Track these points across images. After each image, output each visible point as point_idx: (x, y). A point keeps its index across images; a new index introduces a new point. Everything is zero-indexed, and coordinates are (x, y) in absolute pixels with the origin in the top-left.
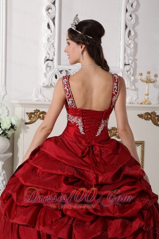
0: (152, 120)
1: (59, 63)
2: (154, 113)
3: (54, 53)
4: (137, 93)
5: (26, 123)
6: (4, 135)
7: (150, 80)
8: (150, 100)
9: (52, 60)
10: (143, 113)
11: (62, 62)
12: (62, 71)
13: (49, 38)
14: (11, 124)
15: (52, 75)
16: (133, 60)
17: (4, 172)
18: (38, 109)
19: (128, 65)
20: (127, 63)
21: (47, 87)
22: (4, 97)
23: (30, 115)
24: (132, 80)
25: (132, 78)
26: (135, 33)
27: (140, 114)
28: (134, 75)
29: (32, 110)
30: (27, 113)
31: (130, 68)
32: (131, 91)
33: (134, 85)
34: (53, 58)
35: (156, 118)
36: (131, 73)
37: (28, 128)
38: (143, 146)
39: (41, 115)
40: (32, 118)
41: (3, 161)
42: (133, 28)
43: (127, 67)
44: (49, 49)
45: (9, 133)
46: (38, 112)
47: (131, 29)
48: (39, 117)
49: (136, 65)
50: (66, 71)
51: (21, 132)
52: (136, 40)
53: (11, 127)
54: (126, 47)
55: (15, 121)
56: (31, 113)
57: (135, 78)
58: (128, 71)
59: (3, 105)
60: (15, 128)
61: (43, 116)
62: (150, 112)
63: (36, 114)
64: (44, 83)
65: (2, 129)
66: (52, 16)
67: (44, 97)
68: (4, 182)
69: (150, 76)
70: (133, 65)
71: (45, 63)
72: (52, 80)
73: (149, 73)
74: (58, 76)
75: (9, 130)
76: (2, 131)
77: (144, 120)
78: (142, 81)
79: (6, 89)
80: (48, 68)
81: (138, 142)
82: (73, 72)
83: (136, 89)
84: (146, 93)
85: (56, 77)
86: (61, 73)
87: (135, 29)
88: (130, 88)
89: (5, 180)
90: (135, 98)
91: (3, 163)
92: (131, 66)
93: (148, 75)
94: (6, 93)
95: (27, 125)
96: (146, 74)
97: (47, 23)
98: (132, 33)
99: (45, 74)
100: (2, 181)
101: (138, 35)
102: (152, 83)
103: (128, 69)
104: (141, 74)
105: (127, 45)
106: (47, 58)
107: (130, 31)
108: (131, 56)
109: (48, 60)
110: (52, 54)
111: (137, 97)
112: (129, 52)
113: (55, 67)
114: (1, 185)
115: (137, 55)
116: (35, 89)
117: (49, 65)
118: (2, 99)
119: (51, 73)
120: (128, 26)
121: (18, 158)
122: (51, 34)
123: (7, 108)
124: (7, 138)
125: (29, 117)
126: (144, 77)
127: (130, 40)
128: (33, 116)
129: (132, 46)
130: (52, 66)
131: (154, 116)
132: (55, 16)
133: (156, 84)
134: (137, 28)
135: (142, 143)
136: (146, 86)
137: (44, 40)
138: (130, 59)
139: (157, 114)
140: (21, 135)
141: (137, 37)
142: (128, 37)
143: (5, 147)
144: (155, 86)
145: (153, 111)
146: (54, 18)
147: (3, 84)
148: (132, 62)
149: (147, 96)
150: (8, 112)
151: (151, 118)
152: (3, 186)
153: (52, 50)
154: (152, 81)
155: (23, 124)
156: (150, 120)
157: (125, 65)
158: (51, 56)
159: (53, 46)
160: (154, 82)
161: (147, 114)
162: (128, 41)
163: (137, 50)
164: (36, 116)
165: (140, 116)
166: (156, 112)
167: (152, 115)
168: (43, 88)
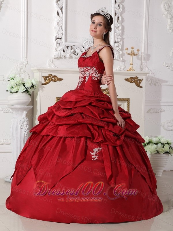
0: (135, 83)
1: (66, 41)
2: (137, 78)
3: (62, 34)
4: (125, 64)
5: (43, 84)
6: (26, 92)
7: (134, 53)
8: (134, 68)
9: (60, 39)
10: (128, 78)
11: (68, 40)
12: (68, 46)
13: (58, 22)
14: (32, 84)
15: (61, 50)
16: (121, 39)
17: (27, 119)
18: (51, 74)
19: (117, 42)
20: (116, 41)
21: (57, 58)
22: (26, 66)
23: (45, 78)
24: (120, 54)
25: (121, 52)
26: (122, 18)
27: (126, 78)
28: (122, 50)
29: (46, 75)
30: (43, 77)
31: (119, 45)
32: (120, 62)
33: (122, 58)
34: (61, 37)
35: (138, 81)
36: (119, 48)
37: (44, 87)
38: (129, 102)
39: (53, 78)
40: (47, 80)
41: (26, 111)
42: (121, 15)
43: (117, 44)
44: (59, 30)
45: (31, 91)
46: (51, 76)
47: (119, 16)
48: (52, 80)
49: (123, 42)
50: (71, 47)
51: (38, 90)
52: (123, 24)
53: (32, 86)
54: (116, 29)
55: (35, 81)
56: (46, 77)
57: (122, 52)
58: (117, 47)
59: (25, 72)
60: (35, 87)
61: (55, 79)
62: (134, 77)
63: (49, 77)
64: (55, 56)
65: (25, 87)
66: (60, 6)
67: (55, 66)
68: (27, 126)
69: (134, 50)
70: (121, 42)
71: (55, 40)
72: (61, 53)
73: (133, 48)
74: (65, 50)
75: (30, 88)
76: (25, 89)
77: (129, 82)
78: (128, 54)
79: (27, 60)
80: (58, 44)
81: (125, 99)
82: (76, 47)
83: (124, 61)
84: (131, 63)
85: (64, 51)
86: (67, 48)
87: (122, 16)
88: (119, 59)
89: (28, 124)
90: (123, 68)
91: (26, 112)
92: (120, 43)
93: (132, 49)
94: (28, 63)
95: (43, 86)
96: (131, 48)
97: (57, 11)
98: (120, 19)
99: (56, 49)
100: (26, 125)
101: (124, 20)
102: (135, 56)
103: (117, 46)
104: (127, 48)
105: (116, 27)
106: (57, 37)
107: (118, 17)
108: (119, 35)
109: (58, 38)
110: (60, 34)
111: (124, 67)
112: (118, 33)
113: (63, 44)
114: (25, 128)
115: (124, 35)
116: (48, 60)
117: (59, 42)
118: (24, 67)
119: (60, 48)
120: (117, 14)
121: (37, 110)
122: (60, 19)
123: (28, 74)
124: (29, 95)
125: (44, 79)
126: (129, 51)
127: (118, 23)
128: (47, 79)
129: (120, 28)
130: (61, 43)
131: (137, 80)
132: (63, 6)
133: (139, 57)
134: (123, 15)
135: (128, 100)
136: (131, 57)
137: (55, 24)
138: (119, 38)
139: (139, 78)
140: (39, 93)
141: (124, 22)
142: (117, 22)
143: (28, 101)
144: (138, 58)
145: (136, 76)
146: (62, 8)
147: (25, 56)
148: (120, 40)
149: (131, 65)
150: (29, 77)
151: (134, 82)
152: (27, 129)
153: (61, 31)
154: (135, 54)
155: (41, 84)
156: (134, 83)
157: (115, 42)
158: (60, 36)
159: (62, 28)
160: (137, 55)
161: (132, 78)
162: (117, 25)
163: (124, 31)
164: (50, 79)
165: (127, 80)
166: (138, 77)
167: (135, 79)
168: (54, 60)
